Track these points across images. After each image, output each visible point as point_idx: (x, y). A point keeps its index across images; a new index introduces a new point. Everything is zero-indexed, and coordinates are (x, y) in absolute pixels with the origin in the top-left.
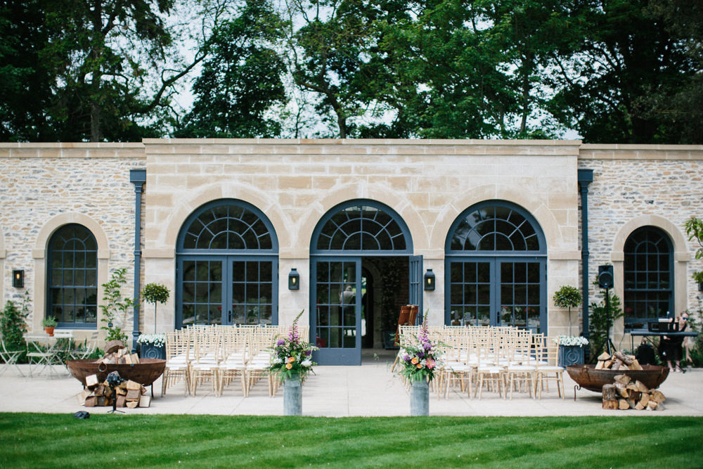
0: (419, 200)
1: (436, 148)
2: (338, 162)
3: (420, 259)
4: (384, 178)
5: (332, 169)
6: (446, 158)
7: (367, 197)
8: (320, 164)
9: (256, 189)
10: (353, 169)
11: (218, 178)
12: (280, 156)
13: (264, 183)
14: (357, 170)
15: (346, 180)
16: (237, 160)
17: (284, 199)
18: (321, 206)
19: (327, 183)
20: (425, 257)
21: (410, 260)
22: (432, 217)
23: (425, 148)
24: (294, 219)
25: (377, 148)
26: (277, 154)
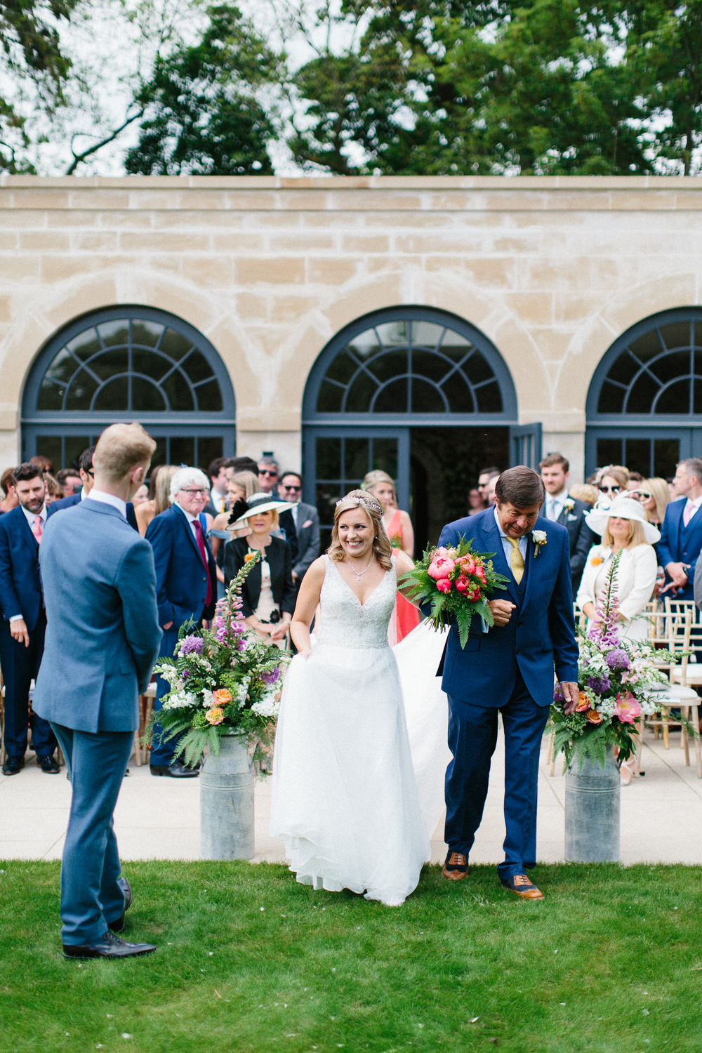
0: (532, 308)
1: (569, 196)
2: (361, 228)
3: (535, 433)
4: (456, 262)
5: (348, 242)
6: (589, 217)
7: (421, 301)
8: (322, 231)
9: (187, 285)
10: (392, 242)
11: (107, 262)
12: (236, 214)
13: (205, 272)
14: (402, 243)
15: (378, 265)
16: (147, 222)
17: (248, 307)
18: (325, 321)
19: (341, 270)
20: (545, 428)
21: (512, 435)
22: (558, 343)
23: (546, 197)
24: (269, 347)
25: (444, 197)
26: (231, 211)
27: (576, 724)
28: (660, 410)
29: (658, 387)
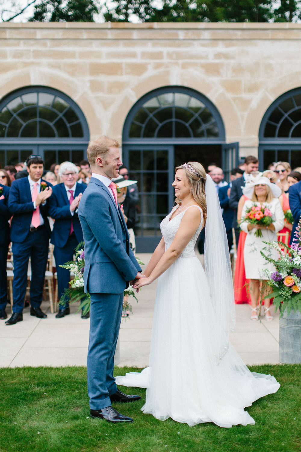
0: (232, 86)
1: (251, 32)
2: (150, 48)
3: (235, 146)
4: (196, 64)
5: (144, 54)
6: (260, 43)
7: (179, 84)
8: (131, 49)
9: (66, 76)
10: (165, 55)
11: (26, 65)
12: (90, 41)
13: (74, 70)
14: (170, 55)
15: (158, 66)
16: (45, 45)
17: (95, 87)
18: (133, 93)
19: (139, 69)
20: (241, 145)
21: (223, 148)
22: (245, 103)
23: (239, 33)
24: (106, 106)
25: (190, 33)
26: (87, 39)
27: (287, 293)
28: (294, 136)
29: (292, 125)
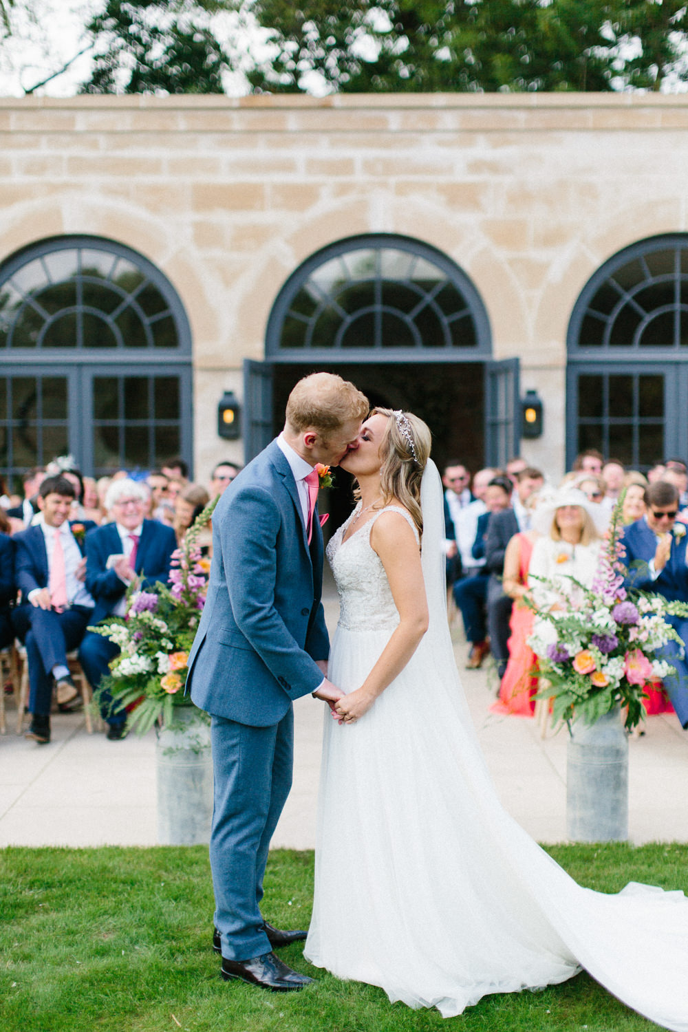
0: (508, 234)
1: (546, 114)
2: (325, 151)
3: (512, 367)
4: (428, 186)
5: (312, 165)
6: (569, 137)
7: (389, 228)
8: (284, 153)
9: (141, 213)
10: (358, 165)
11: (54, 188)
12: (192, 136)
13: (158, 199)
14: (369, 166)
15: (343, 190)
16: (95, 145)
17: (205, 236)
19: (300, 197)
20: (525, 362)
21: (488, 370)
22: (535, 272)
23: (522, 116)
24: (228, 278)
25: (414, 115)
26: (188, 132)
27: (580, 687)
28: (644, 342)
29: (640, 319)
